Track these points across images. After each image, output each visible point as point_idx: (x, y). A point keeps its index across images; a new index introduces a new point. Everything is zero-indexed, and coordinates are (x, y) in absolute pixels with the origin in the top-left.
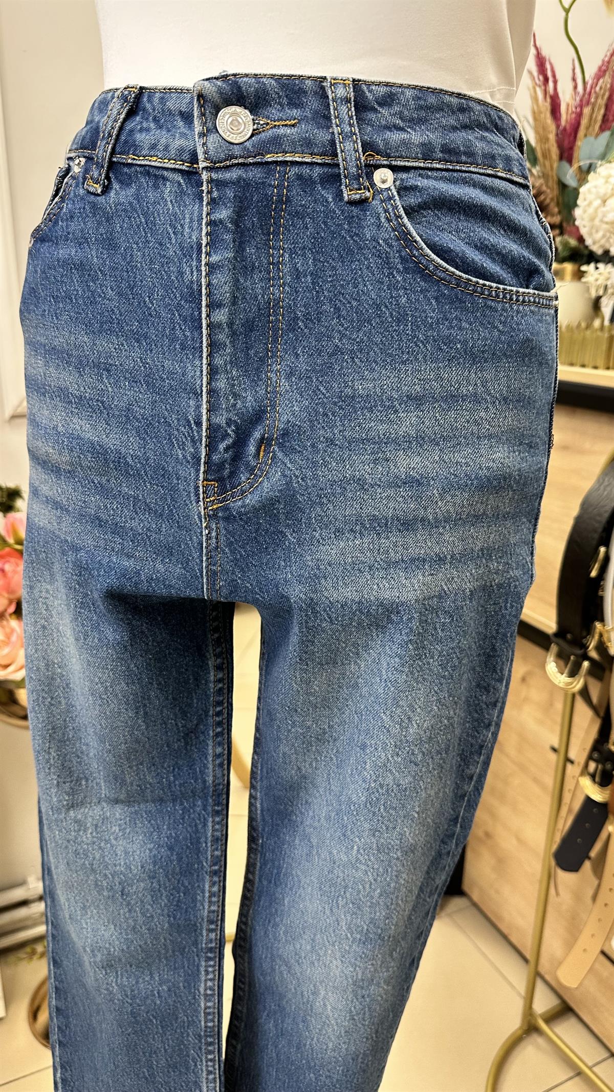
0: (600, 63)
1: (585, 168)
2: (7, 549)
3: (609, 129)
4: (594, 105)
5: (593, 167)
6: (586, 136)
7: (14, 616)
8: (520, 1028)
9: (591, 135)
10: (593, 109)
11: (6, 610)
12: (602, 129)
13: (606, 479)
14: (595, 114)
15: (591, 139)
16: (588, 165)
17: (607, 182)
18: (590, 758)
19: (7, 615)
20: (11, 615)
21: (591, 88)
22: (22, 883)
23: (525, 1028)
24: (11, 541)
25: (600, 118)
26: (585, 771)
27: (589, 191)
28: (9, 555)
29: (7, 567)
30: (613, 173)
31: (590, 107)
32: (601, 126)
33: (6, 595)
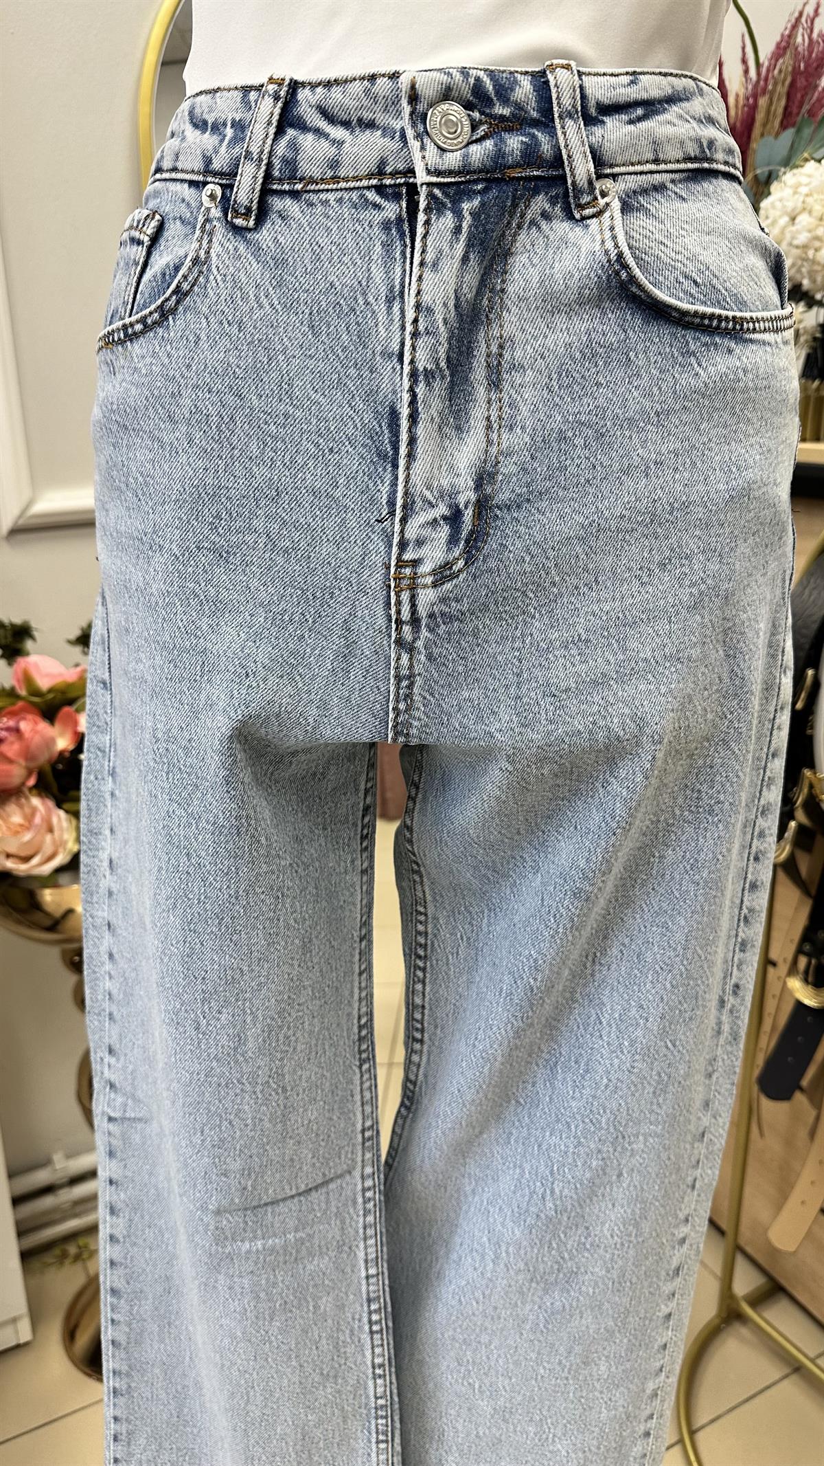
0: (778, 38)
1: (763, 178)
2: (20, 704)
3: (793, 125)
4: (772, 93)
5: (774, 176)
6: (762, 135)
7: (34, 792)
8: (718, 1316)
9: (769, 133)
10: (771, 99)
11: (23, 784)
12: (784, 126)
13: (812, 581)
14: (773, 108)
15: (769, 139)
16: (767, 173)
17: (795, 193)
18: (800, 951)
19: (26, 790)
20: (31, 789)
21: (768, 71)
22: (46, 1163)
23: (724, 1315)
24: (23, 692)
25: (780, 111)
26: (792, 970)
27: (773, 206)
28: (23, 710)
29: (24, 726)
30: (804, 180)
31: (767, 97)
32: (782, 122)
33: (23, 762)
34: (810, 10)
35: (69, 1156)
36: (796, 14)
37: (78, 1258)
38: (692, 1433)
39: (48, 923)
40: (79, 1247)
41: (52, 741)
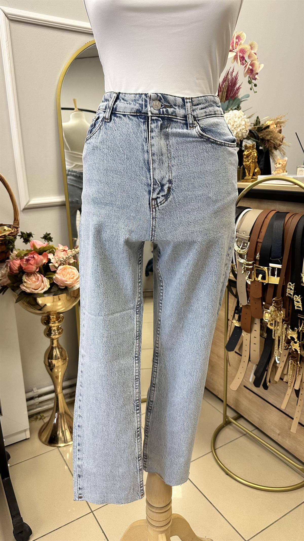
0: (224, 77)
3: (228, 99)
4: (223, 91)
7: (38, 273)
8: (223, 423)
11: (36, 271)
12: (226, 100)
14: (223, 95)
18: (235, 313)
19: (36, 273)
22: (31, 390)
23: (225, 422)
25: (225, 96)
26: (234, 318)
28: (34, 253)
29: (35, 256)
30: (229, 116)
31: (221, 92)
32: (226, 98)
33: (35, 265)
34: (231, 70)
35: (38, 389)
36: (227, 72)
37: (41, 419)
38: (215, 450)
39: (39, 308)
40: (41, 416)
41: (42, 260)
